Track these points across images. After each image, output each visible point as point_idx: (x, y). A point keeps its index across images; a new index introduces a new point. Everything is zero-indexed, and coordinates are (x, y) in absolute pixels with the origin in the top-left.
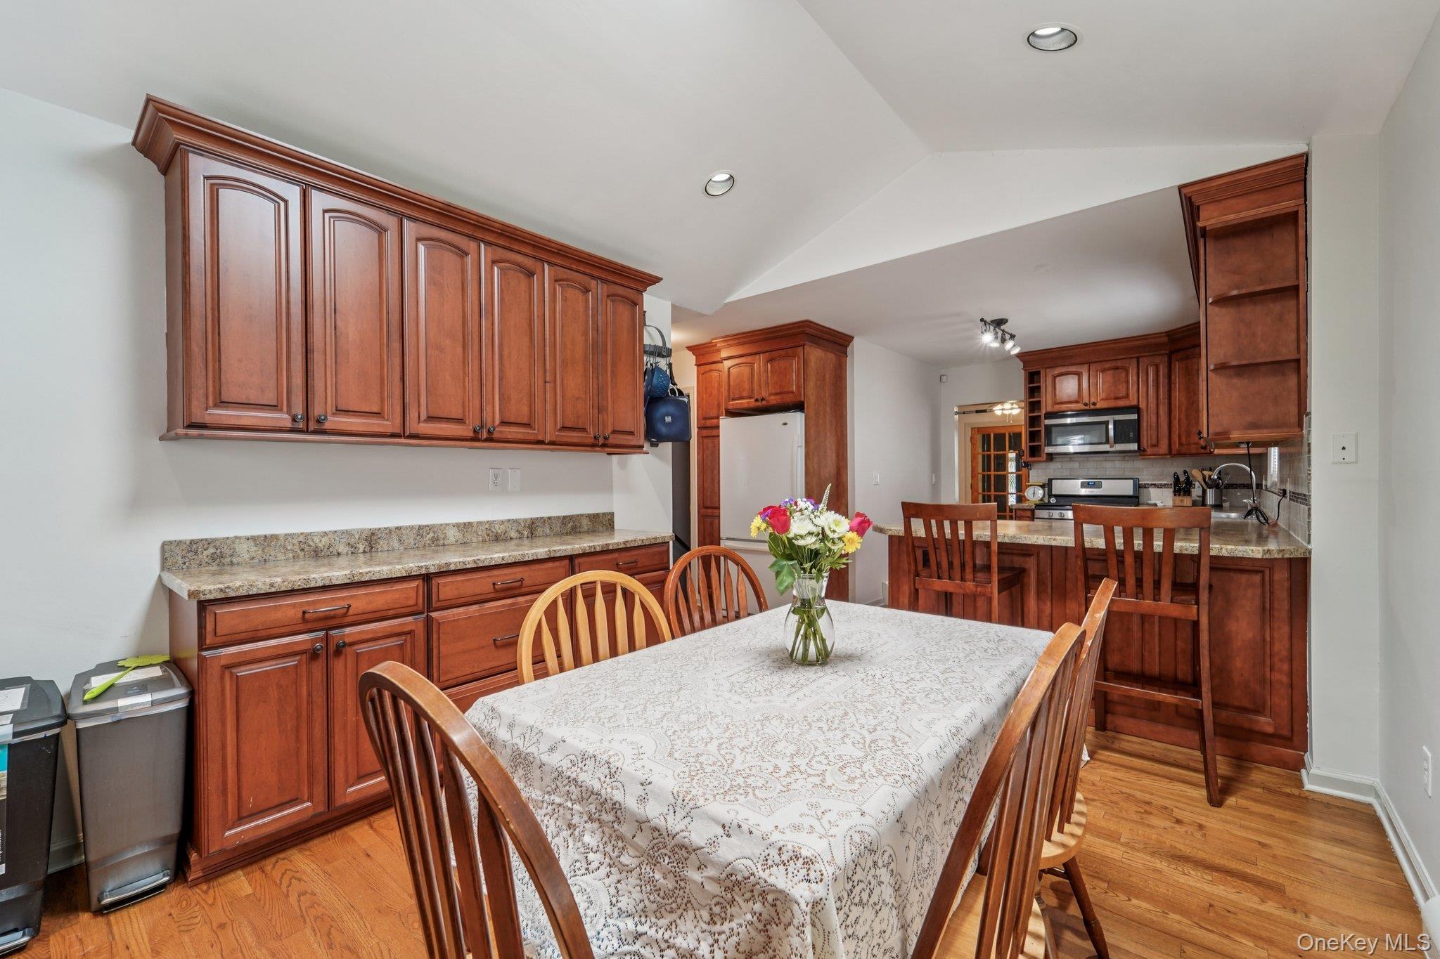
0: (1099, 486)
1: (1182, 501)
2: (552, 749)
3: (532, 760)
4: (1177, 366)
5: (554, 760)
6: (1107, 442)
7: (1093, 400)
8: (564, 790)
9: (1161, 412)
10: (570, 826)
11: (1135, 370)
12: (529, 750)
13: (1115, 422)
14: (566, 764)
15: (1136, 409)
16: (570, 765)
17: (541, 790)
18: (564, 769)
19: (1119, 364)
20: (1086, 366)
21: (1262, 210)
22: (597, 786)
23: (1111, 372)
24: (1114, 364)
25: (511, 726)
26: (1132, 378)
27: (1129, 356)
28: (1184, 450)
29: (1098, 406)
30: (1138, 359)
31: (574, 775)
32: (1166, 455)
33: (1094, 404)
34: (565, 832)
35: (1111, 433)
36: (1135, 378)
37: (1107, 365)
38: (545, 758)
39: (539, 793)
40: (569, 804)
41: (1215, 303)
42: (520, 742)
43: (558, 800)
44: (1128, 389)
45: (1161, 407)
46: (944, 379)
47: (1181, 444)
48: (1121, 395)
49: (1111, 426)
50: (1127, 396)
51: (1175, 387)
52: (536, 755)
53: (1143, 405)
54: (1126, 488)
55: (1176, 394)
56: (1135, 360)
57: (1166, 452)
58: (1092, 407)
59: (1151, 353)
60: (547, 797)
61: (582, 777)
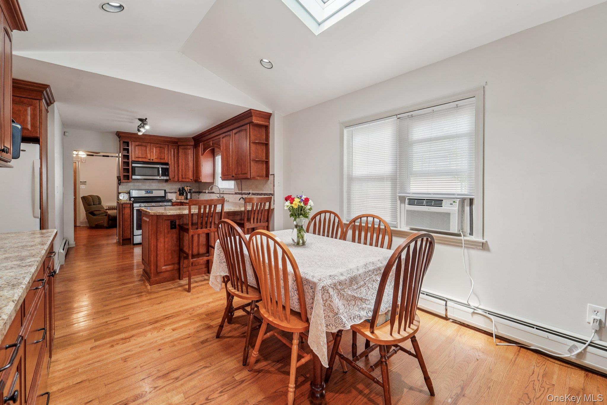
0: (152, 193)
1: (181, 197)
2: (358, 270)
3: (356, 276)
4: (181, 151)
5: (361, 271)
6: (158, 175)
7: (152, 158)
8: (368, 275)
9: (176, 166)
10: (374, 281)
11: (167, 149)
12: (354, 275)
13: (162, 168)
14: (364, 270)
15: (167, 164)
16: (365, 269)
17: (362, 281)
18: (365, 271)
19: (162, 146)
20: (150, 144)
21: (258, 122)
22: (374, 268)
23: (159, 148)
24: (160, 146)
25: (342, 274)
26: (166, 152)
27: (165, 144)
28: (184, 180)
29: (154, 161)
30: (168, 145)
31: (368, 270)
32: (177, 181)
33: (153, 160)
34: (374, 283)
35: (160, 172)
36: (167, 152)
37: (158, 145)
38: (359, 273)
39: (362, 282)
40: (371, 277)
41: (253, 143)
42: (349, 275)
43: (368, 279)
44: (165, 156)
45: (175, 164)
46: (66, 134)
47: (182, 178)
48: (162, 158)
49: (160, 169)
50: (164, 159)
51: (180, 158)
52: (356, 274)
53: (170, 163)
54: (162, 194)
55: (180, 161)
56: (167, 145)
57: (177, 180)
58: (152, 161)
59: (173, 144)
60: (365, 281)
61: (370, 269)
